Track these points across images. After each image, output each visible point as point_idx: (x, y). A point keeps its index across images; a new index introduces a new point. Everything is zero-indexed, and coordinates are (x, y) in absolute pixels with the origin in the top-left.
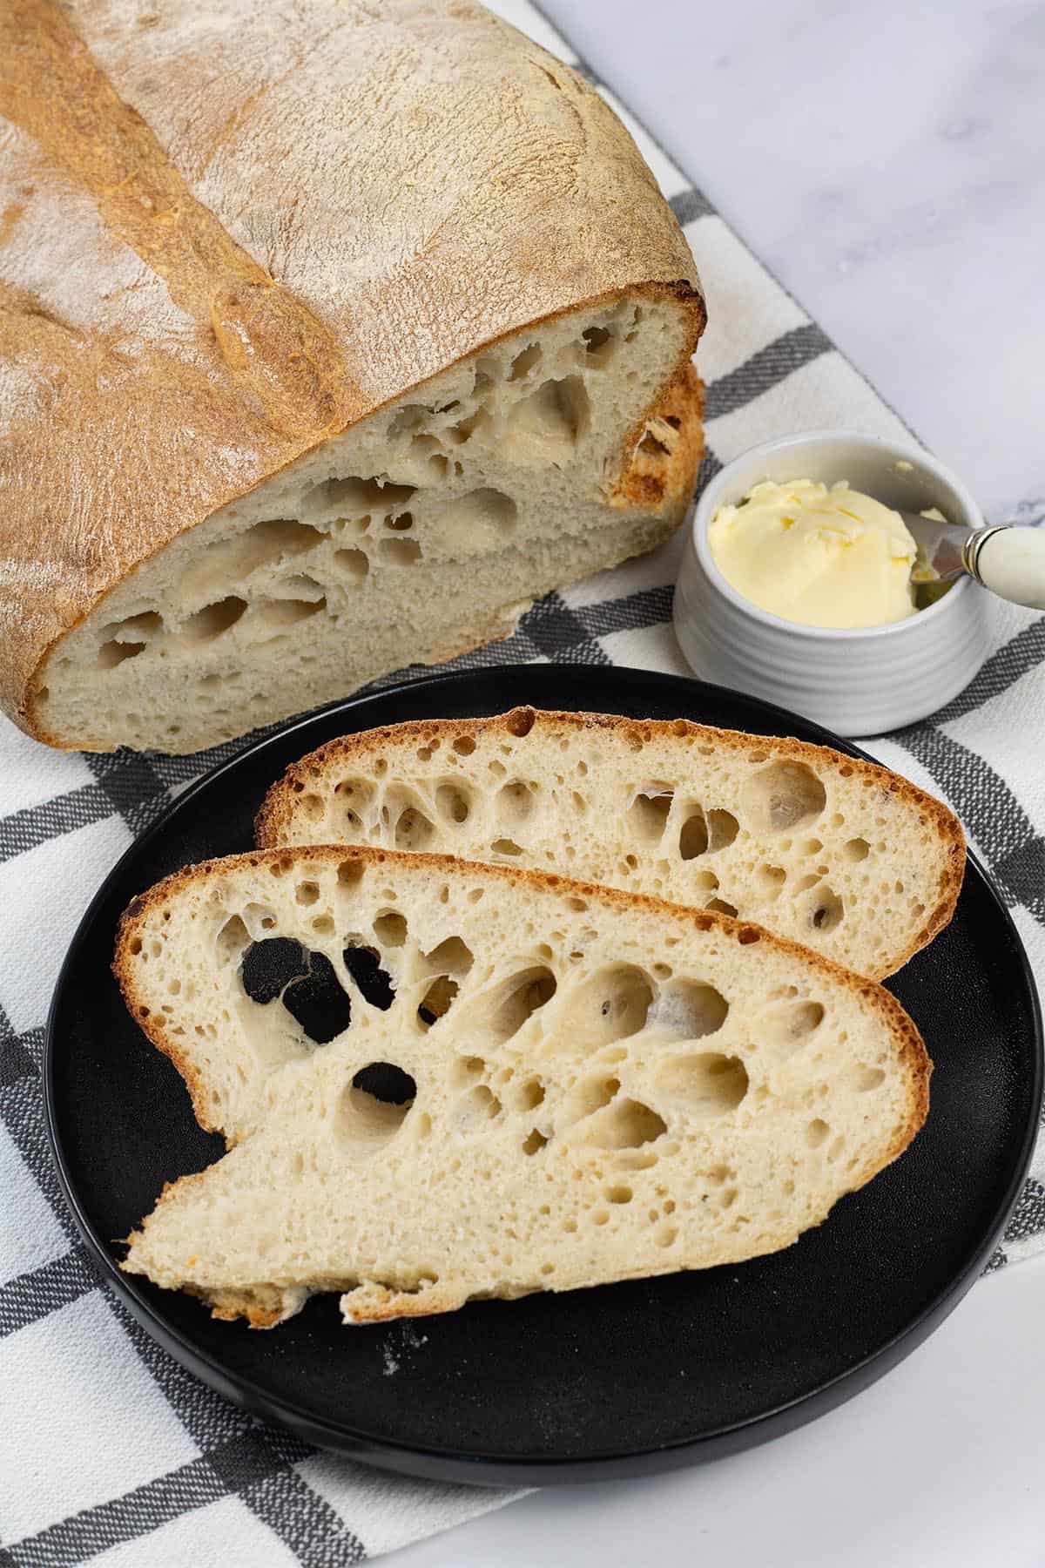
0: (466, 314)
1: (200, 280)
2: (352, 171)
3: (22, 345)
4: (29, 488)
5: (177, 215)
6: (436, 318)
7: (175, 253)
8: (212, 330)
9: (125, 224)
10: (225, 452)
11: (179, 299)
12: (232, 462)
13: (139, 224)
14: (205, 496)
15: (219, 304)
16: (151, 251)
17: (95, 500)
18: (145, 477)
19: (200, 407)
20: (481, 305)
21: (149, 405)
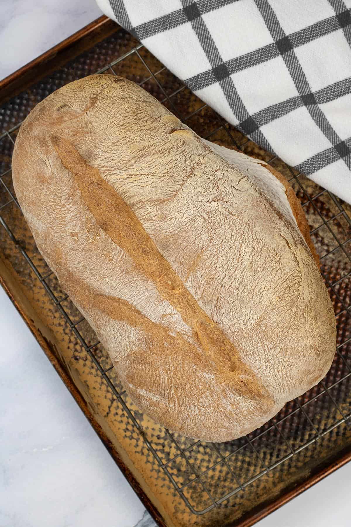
0: (272, 343)
1: (191, 315)
2: (234, 289)
3: (137, 323)
4: (147, 371)
5: (180, 290)
6: (263, 344)
7: (182, 304)
8: (197, 333)
9: (165, 292)
10: (205, 375)
11: (185, 320)
12: (207, 378)
13: (169, 293)
14: (200, 387)
15: (198, 325)
16: (174, 302)
17: (168, 380)
18: (182, 377)
19: (196, 358)
20: (276, 340)
21: (180, 354)
